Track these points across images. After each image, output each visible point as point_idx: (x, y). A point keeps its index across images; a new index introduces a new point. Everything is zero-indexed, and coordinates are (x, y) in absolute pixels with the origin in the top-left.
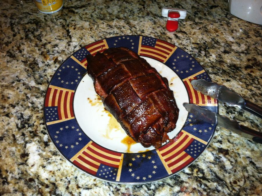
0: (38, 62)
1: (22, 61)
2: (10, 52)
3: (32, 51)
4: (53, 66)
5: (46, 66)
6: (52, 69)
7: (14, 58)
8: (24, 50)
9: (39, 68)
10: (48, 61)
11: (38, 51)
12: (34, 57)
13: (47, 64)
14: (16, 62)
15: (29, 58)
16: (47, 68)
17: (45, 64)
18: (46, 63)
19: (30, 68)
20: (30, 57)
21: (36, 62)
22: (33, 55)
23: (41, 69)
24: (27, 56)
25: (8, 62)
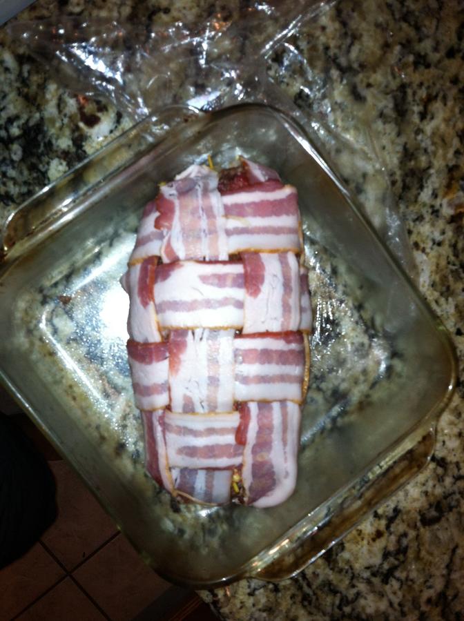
0: (426, 182)
1: (406, 144)
2: (405, 93)
3: (443, 140)
4: (441, 224)
5: (430, 211)
6: (433, 229)
7: (399, 118)
8: (432, 118)
9: (416, 201)
10: (445, 201)
11: (450, 154)
12: (432, 159)
13: (437, 207)
14: (394, 134)
15: (423, 151)
16: (427, 217)
17: (433, 203)
18: (437, 203)
19: (404, 181)
20: (426, 150)
21: (424, 181)
22: (435, 153)
23: (417, 206)
24: (423, 145)
25: (381, 115)
